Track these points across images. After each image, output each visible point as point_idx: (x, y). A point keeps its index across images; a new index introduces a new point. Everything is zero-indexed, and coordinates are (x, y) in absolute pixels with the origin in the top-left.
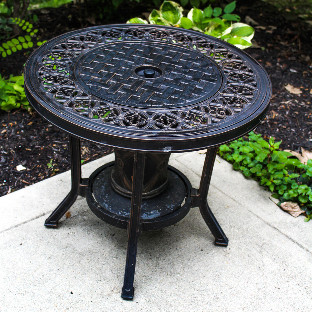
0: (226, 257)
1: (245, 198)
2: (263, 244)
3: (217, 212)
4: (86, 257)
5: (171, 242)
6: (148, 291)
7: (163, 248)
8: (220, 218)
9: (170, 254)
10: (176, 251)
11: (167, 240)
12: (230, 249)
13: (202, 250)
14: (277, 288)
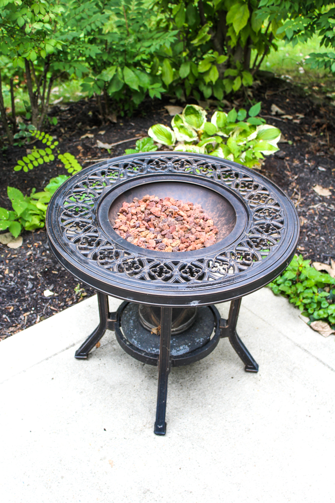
0: (257, 384)
1: (274, 318)
2: (294, 369)
3: (247, 334)
4: (117, 390)
5: (202, 370)
6: (180, 425)
7: (193, 376)
8: (250, 341)
9: (201, 383)
10: (207, 380)
11: (197, 368)
12: (260, 375)
13: (232, 378)
14: (308, 416)
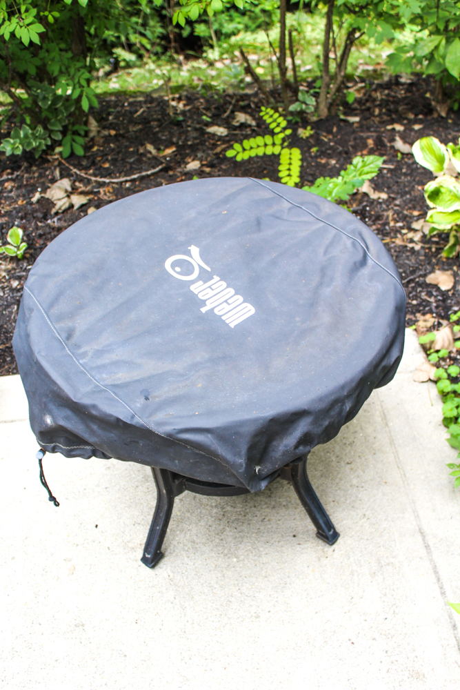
0: (319, 560)
2: (388, 564)
3: (363, 484)
5: (266, 506)
6: (180, 565)
7: (248, 510)
8: (359, 496)
9: (249, 524)
10: (260, 523)
11: (261, 501)
12: (334, 551)
13: (294, 536)
14: (351, 642)
